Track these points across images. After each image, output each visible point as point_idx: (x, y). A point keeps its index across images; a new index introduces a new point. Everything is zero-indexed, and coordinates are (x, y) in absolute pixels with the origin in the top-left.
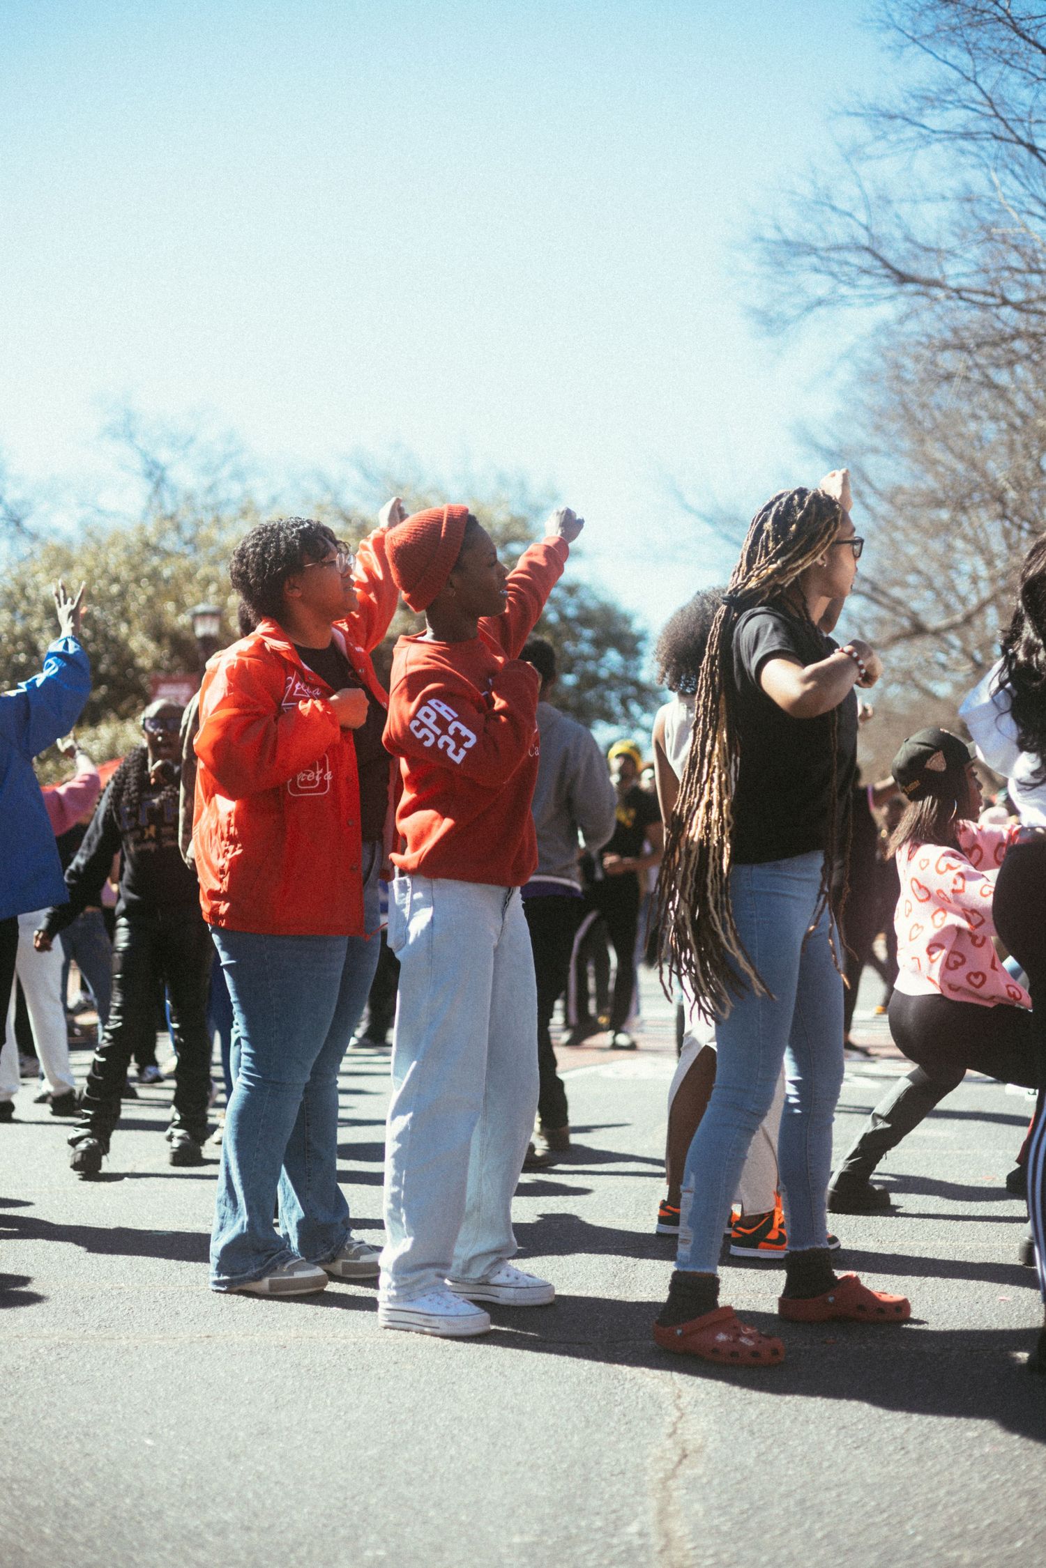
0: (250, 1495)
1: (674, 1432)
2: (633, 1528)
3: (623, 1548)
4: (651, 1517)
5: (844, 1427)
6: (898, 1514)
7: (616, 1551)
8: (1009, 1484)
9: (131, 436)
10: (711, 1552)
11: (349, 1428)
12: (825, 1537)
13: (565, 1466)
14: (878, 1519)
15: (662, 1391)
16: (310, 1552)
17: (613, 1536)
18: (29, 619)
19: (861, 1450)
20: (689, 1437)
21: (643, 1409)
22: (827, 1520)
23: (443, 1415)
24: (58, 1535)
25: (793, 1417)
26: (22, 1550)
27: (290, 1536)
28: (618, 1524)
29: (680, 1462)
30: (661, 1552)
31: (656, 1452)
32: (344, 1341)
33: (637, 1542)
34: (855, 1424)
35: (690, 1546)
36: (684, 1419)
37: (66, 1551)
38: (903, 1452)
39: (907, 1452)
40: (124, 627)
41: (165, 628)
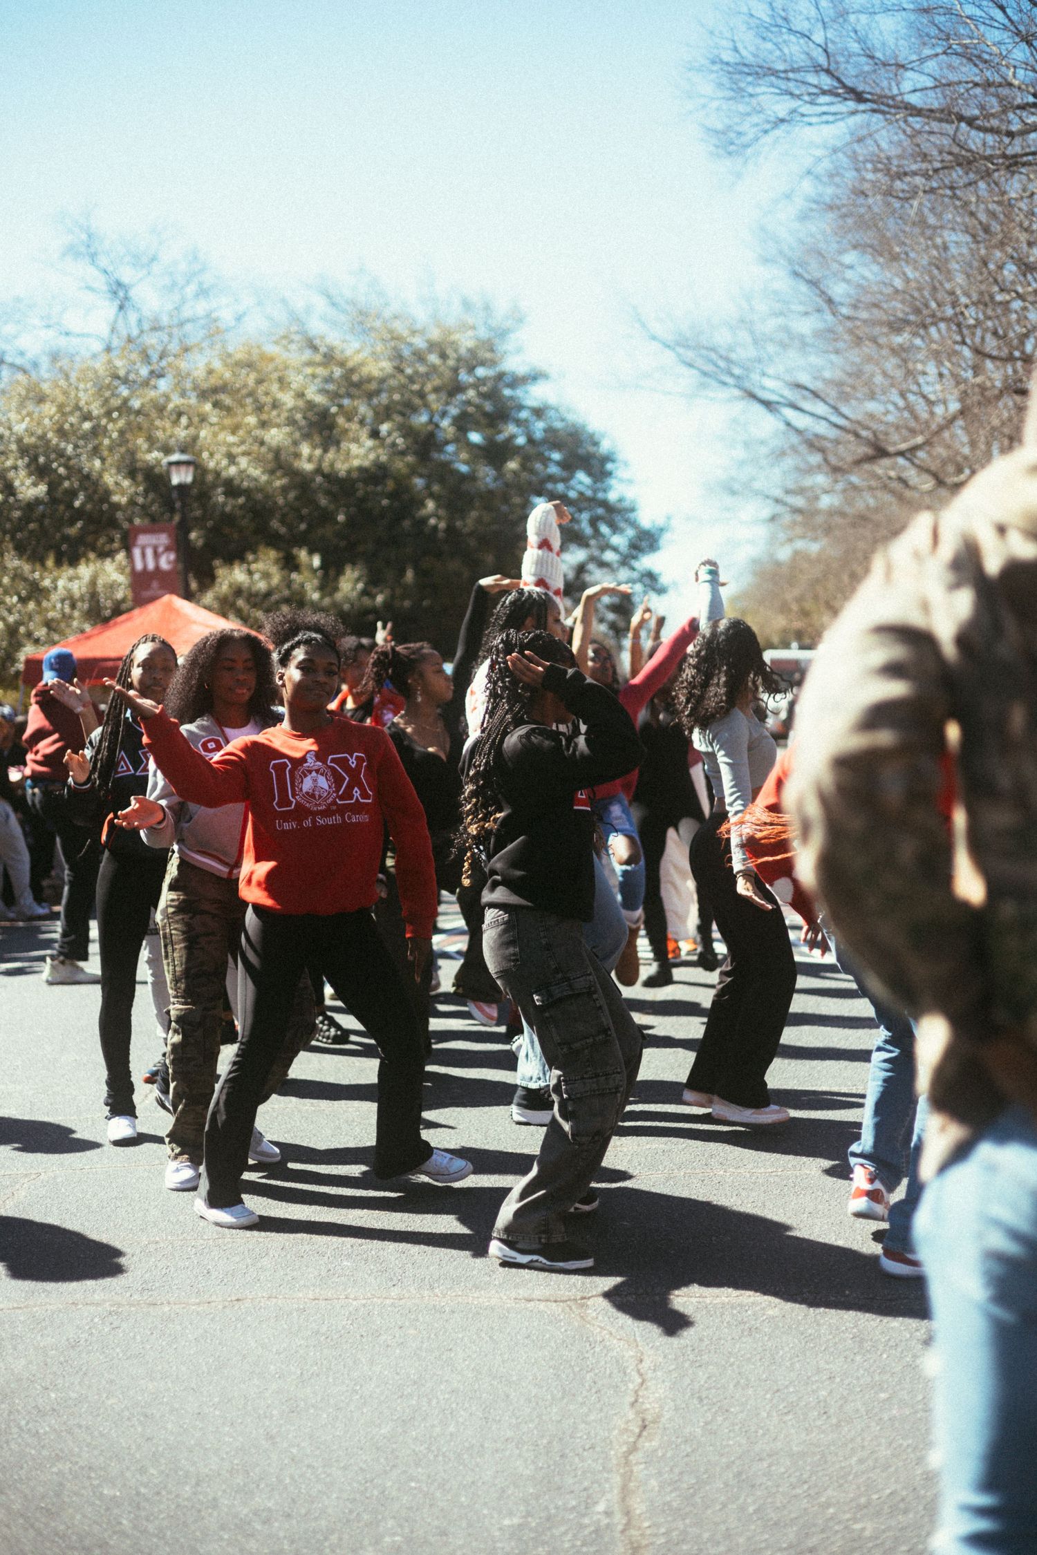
0: (288, 1481)
1: (636, 1401)
2: (601, 1507)
3: (592, 1528)
4: (614, 1495)
5: (778, 1391)
6: (816, 1486)
7: (586, 1532)
8: (909, 1450)
9: (93, 257)
10: (663, 1530)
11: (365, 1404)
12: (755, 1512)
13: (545, 1441)
14: (799, 1491)
15: (627, 1355)
16: (340, 1539)
17: (584, 1515)
19: (790, 1417)
20: (648, 1406)
21: (610, 1376)
22: (759, 1493)
23: (442, 1387)
24: (135, 1527)
25: (736, 1381)
26: (107, 1543)
27: (323, 1523)
28: (589, 1503)
29: (640, 1436)
30: (623, 1532)
31: (620, 1423)
32: (355, 1303)
33: (605, 1521)
34: (787, 1387)
35: (646, 1524)
36: (644, 1386)
37: (142, 1543)
38: (825, 1417)
39: (829, 1417)
40: (97, 463)
41: (139, 465)
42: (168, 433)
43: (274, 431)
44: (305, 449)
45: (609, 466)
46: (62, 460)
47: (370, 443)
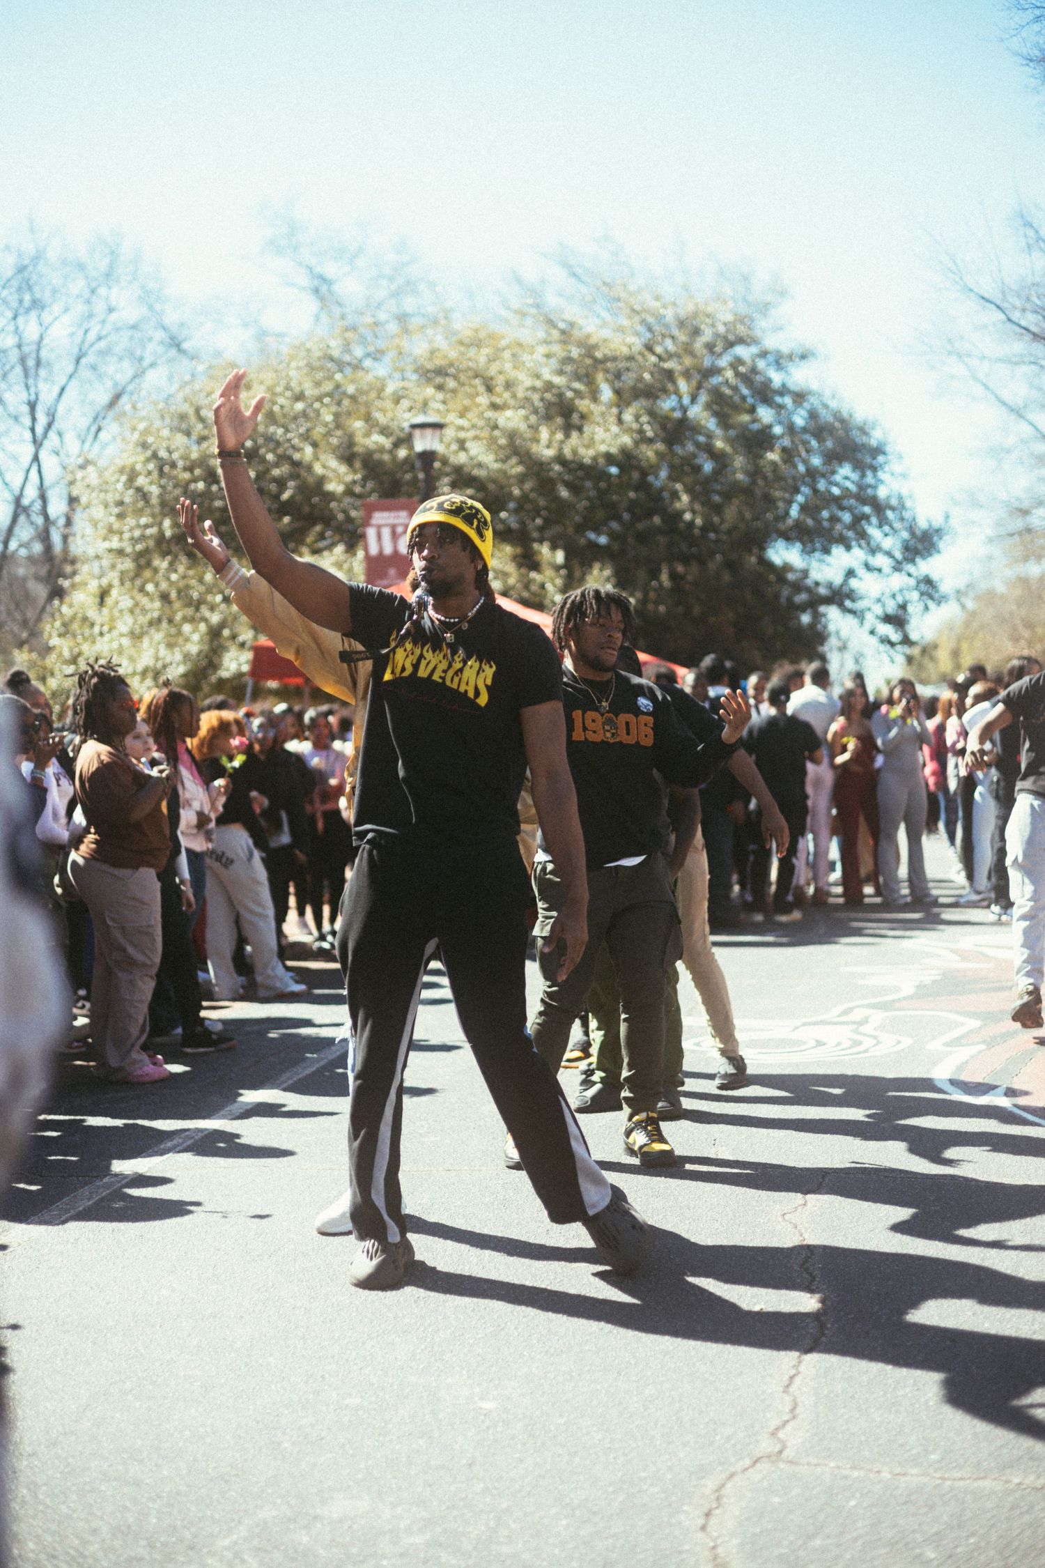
18: (205, 445)
40: (309, 450)
41: (358, 449)
42: (389, 415)
43: (509, 413)
44: (544, 433)
45: (881, 459)
46: (272, 445)
47: (615, 429)
